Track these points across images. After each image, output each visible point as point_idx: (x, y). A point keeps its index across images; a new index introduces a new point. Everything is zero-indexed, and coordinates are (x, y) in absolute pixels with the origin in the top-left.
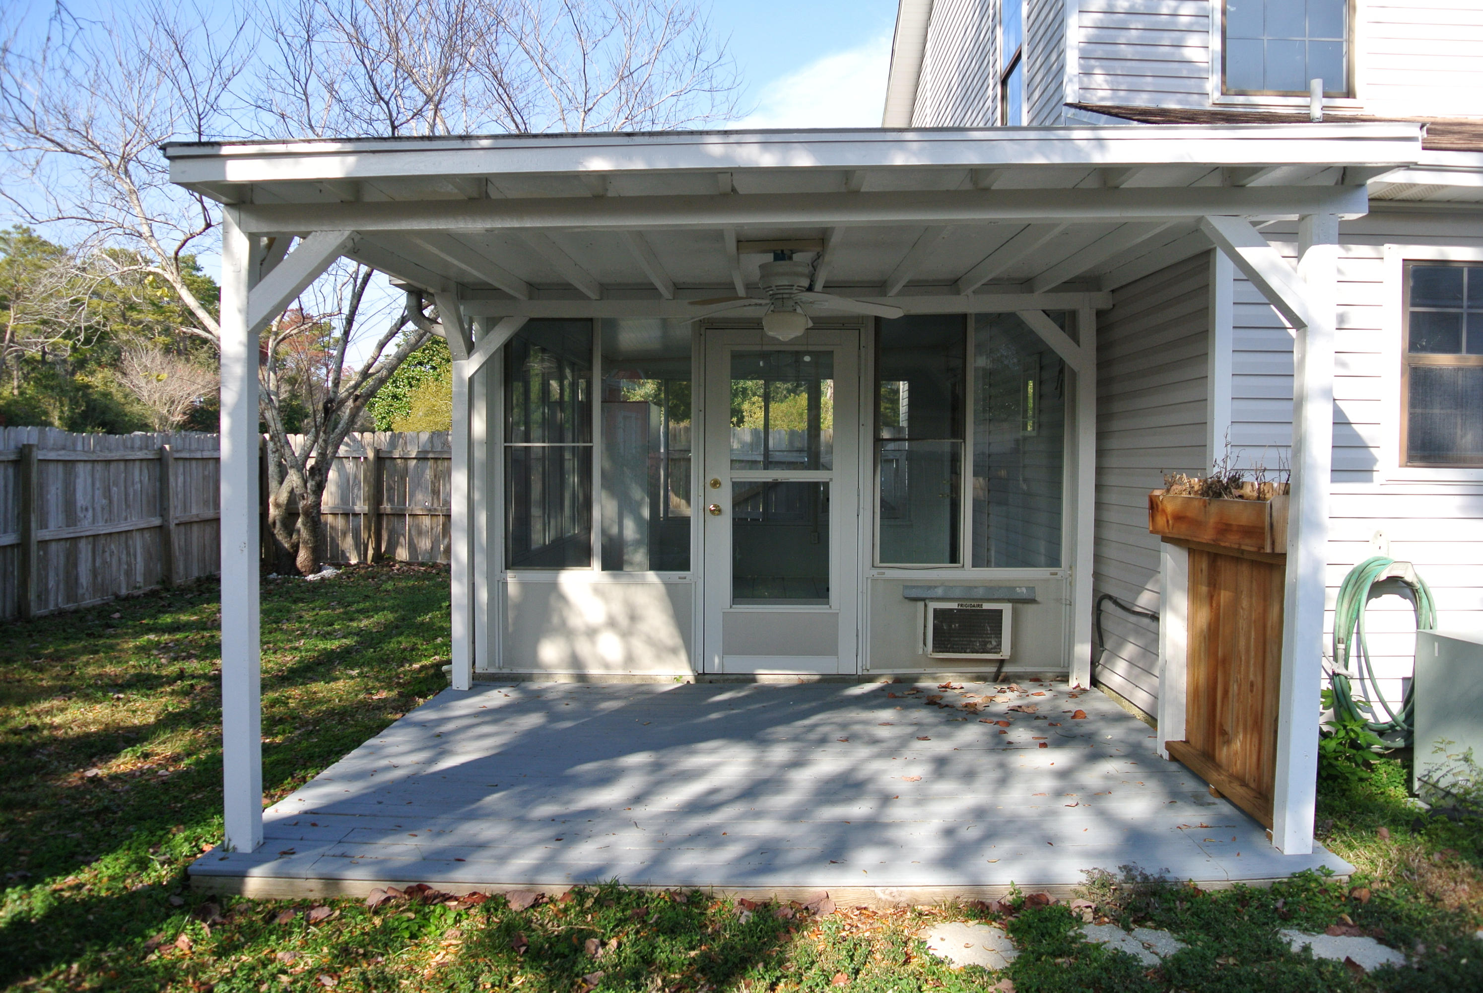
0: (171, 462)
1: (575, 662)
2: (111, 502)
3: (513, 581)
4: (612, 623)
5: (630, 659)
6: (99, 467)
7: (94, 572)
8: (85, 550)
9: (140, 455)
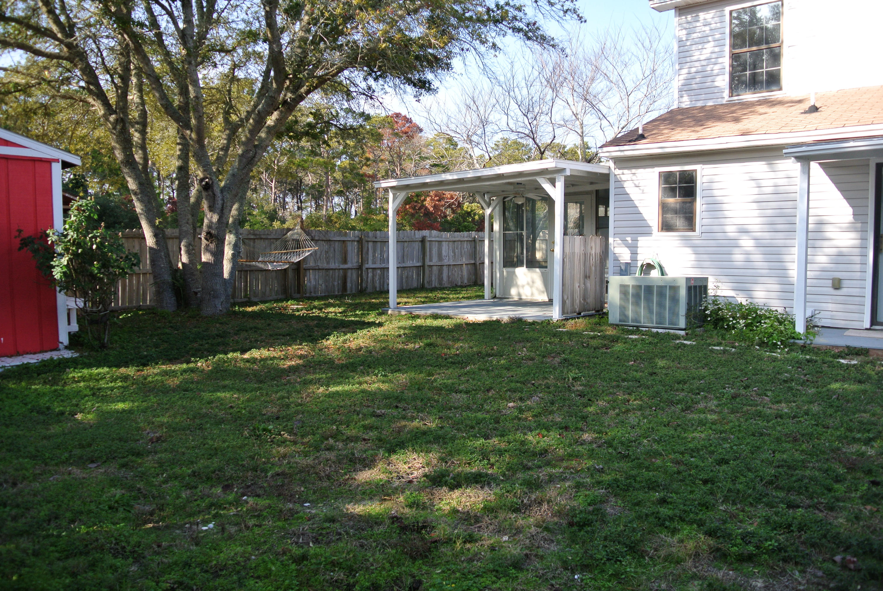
0: (478, 241)
1: (519, 294)
2: (455, 254)
3: (505, 270)
4: (528, 284)
5: (532, 294)
6: (451, 243)
7: (449, 277)
8: (445, 269)
9: (466, 239)
